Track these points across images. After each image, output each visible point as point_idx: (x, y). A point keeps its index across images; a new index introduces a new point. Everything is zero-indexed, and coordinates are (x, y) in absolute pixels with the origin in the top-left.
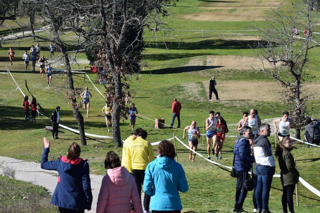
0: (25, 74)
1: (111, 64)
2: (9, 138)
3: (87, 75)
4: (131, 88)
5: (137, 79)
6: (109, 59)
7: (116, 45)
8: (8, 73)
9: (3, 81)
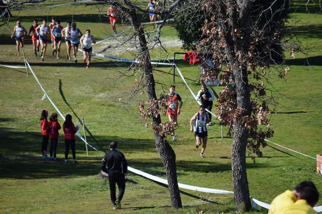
0: (58, 69)
1: (228, 46)
2: (30, 195)
3: (178, 70)
4: (268, 94)
5: (281, 76)
6: (225, 37)
7: (239, 9)
8: (26, 68)
9: (17, 82)
